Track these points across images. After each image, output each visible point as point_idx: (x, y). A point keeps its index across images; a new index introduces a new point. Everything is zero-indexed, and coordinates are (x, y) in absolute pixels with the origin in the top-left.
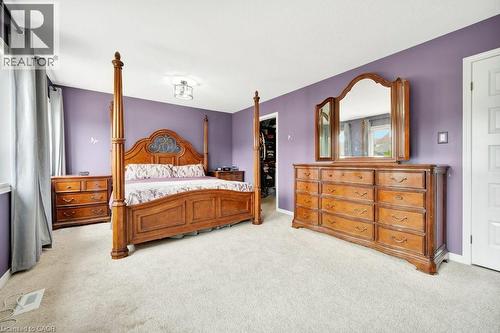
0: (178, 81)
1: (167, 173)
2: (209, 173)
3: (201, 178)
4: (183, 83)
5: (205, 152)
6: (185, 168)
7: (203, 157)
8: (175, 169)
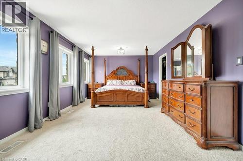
0: (119, 48)
1: (120, 83)
2: (138, 84)
3: (134, 86)
4: (121, 48)
5: (138, 74)
6: (127, 81)
7: (137, 77)
8: (123, 82)
